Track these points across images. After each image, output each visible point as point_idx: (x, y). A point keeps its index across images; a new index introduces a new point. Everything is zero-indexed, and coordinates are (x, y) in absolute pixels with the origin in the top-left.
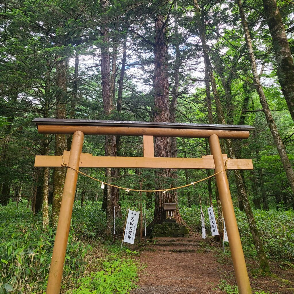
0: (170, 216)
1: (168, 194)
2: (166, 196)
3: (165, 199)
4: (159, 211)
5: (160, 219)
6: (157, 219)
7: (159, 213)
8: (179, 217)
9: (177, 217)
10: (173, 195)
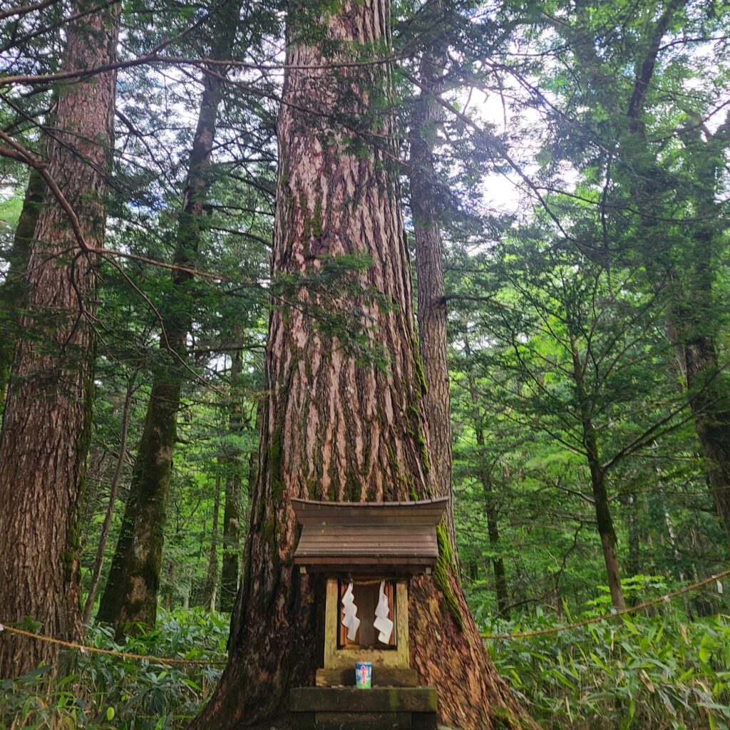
0: (369, 640)
1: (367, 433)
2: (342, 444)
3: (333, 471)
4: (274, 597)
5: (269, 686)
6: (245, 680)
7: (268, 610)
8: (466, 662)
9: (455, 663)
10: (405, 437)
